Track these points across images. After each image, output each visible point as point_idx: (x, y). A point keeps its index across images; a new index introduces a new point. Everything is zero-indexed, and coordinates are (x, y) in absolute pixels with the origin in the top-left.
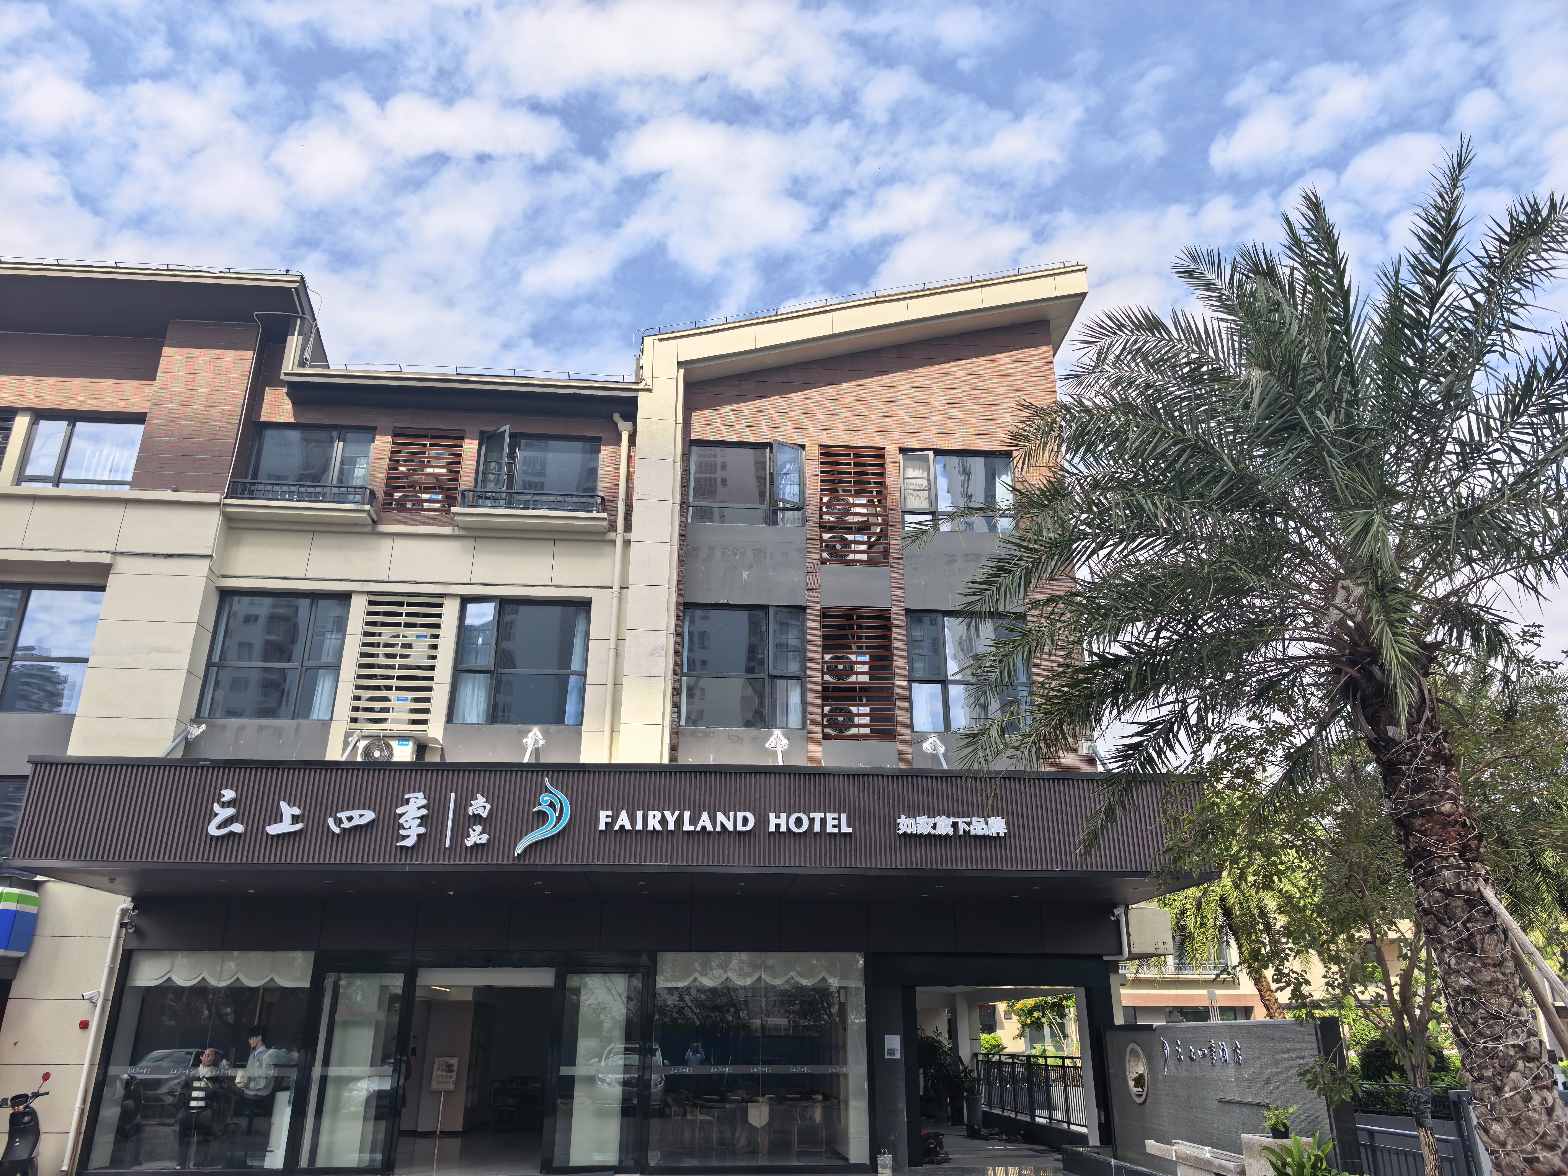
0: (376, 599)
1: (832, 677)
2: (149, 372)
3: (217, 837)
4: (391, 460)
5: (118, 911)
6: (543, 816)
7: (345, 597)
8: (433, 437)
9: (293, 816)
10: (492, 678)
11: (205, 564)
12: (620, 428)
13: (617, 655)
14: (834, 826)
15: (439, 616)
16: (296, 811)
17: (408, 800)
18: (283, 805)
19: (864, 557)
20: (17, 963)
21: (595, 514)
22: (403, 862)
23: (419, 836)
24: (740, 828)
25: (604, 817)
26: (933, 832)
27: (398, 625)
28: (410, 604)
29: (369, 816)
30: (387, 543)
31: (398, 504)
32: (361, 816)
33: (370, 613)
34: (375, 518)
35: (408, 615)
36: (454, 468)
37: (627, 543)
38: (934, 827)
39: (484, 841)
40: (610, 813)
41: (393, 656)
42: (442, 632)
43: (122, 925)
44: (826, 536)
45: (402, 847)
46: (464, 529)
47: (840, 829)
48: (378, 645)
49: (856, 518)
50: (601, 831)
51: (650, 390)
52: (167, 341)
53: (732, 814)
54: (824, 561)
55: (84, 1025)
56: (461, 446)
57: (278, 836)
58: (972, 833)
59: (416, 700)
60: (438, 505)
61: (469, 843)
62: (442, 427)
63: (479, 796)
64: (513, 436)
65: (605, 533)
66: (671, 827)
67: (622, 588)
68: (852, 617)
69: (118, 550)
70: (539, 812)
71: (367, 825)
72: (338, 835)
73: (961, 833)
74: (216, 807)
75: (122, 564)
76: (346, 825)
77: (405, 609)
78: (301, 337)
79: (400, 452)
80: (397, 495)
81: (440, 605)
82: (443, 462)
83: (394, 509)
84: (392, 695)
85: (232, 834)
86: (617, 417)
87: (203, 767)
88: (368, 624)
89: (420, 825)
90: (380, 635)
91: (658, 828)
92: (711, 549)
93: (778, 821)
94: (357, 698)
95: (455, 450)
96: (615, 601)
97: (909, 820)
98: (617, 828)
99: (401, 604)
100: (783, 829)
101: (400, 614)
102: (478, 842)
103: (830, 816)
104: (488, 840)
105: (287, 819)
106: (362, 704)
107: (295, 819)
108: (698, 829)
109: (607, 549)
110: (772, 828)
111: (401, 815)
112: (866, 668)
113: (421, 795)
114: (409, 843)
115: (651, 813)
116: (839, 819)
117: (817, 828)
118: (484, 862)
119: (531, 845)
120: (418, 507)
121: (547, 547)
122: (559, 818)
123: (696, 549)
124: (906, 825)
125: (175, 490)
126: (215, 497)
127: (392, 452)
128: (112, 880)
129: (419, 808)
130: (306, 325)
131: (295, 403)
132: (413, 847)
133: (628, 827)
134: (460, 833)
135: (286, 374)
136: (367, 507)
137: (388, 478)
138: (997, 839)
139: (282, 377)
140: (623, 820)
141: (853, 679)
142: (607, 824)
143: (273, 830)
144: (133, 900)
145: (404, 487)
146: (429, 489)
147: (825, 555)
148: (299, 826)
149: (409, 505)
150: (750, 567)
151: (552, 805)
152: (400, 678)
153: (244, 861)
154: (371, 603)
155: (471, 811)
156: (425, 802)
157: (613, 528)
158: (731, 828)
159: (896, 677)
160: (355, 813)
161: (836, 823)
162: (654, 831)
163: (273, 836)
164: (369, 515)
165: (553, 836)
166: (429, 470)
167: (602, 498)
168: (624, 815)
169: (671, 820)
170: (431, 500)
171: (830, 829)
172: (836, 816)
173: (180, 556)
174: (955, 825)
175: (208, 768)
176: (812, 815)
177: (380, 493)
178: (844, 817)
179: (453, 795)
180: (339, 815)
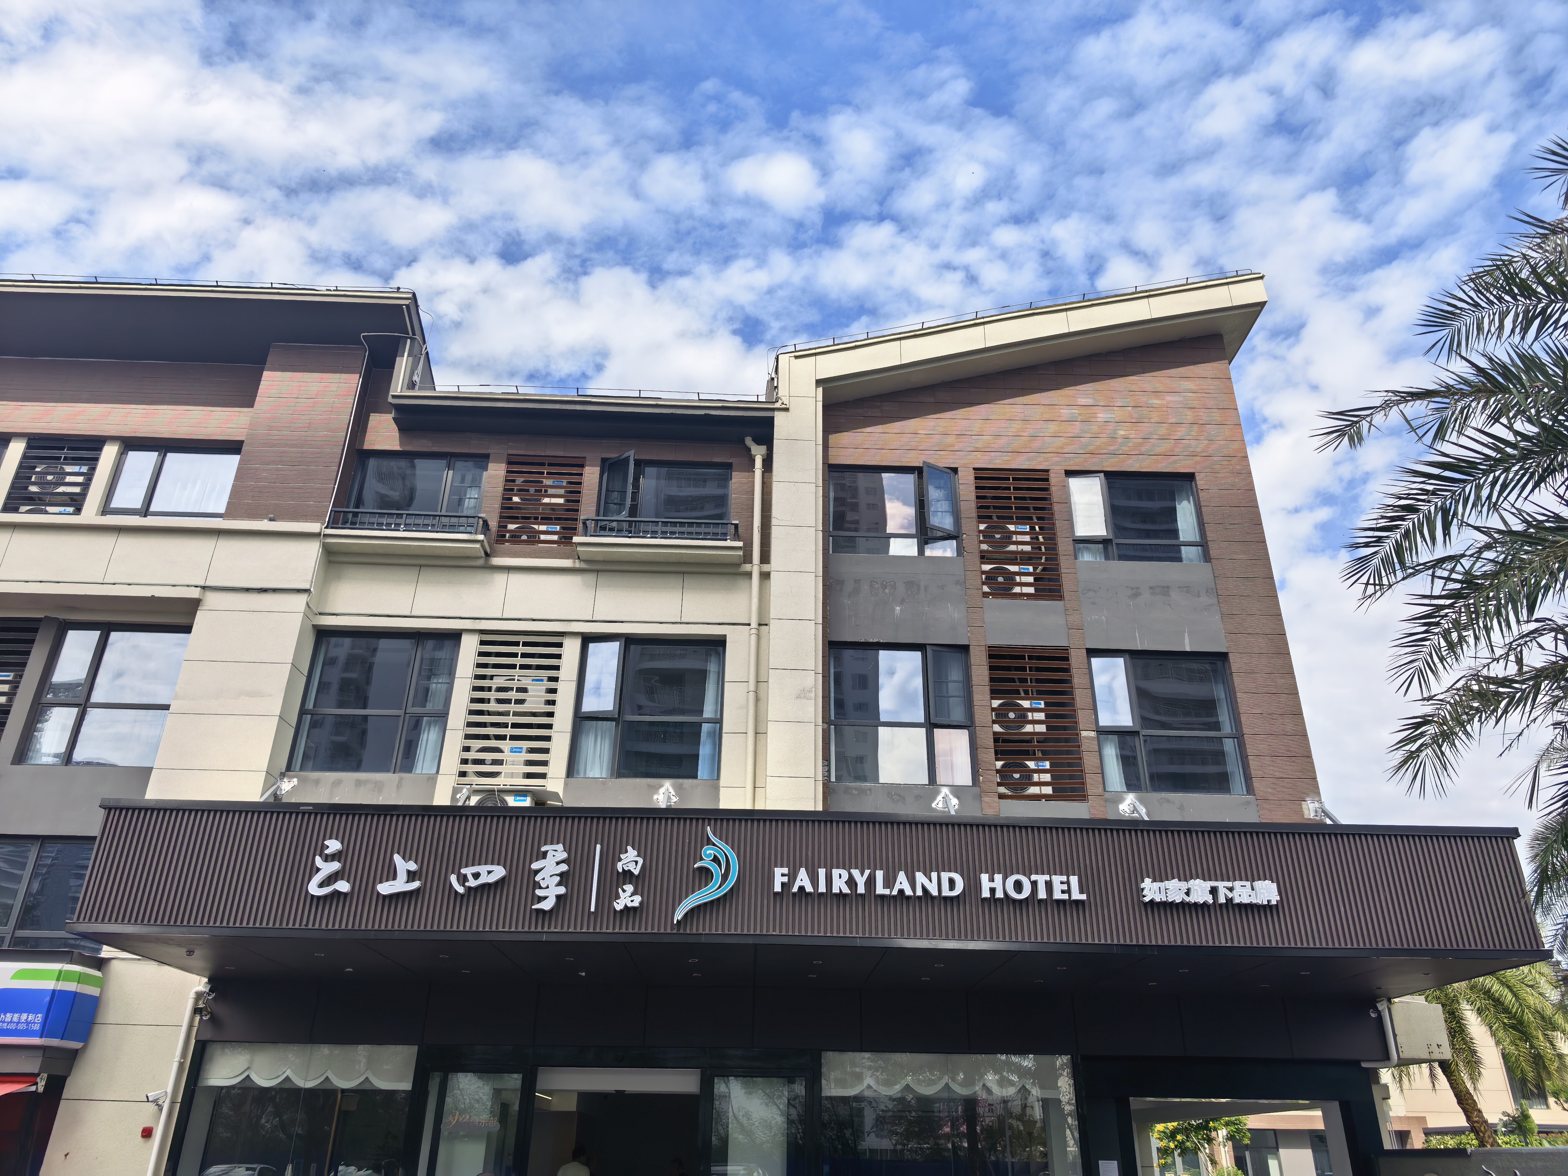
0: (488, 638)
1: (1001, 726)
2: (247, 399)
3: (319, 898)
4: (505, 490)
5: (192, 995)
6: (706, 873)
7: (455, 636)
8: (550, 465)
9: (409, 872)
10: (617, 725)
11: (303, 599)
12: (753, 452)
13: (757, 700)
14: (1063, 892)
15: (559, 656)
16: (413, 866)
17: (545, 853)
18: (397, 858)
19: (1031, 590)
20: (73, 1056)
21: (729, 543)
22: (539, 929)
23: (558, 897)
24: (946, 892)
25: (779, 876)
26: (1187, 899)
27: (513, 667)
28: (525, 644)
29: (499, 872)
30: (500, 579)
31: (512, 536)
32: (489, 872)
33: (481, 654)
34: (488, 550)
35: (524, 655)
36: (573, 497)
37: (765, 576)
38: (1188, 893)
39: (636, 904)
40: (785, 870)
41: (508, 701)
42: (562, 674)
43: (196, 1011)
44: (987, 567)
45: (538, 910)
46: (585, 561)
47: (1070, 896)
48: (489, 689)
49: (1020, 547)
50: (776, 894)
51: (787, 410)
52: (268, 365)
53: (934, 875)
54: (986, 595)
55: (147, 1133)
56: (581, 475)
57: (391, 896)
58: (1237, 900)
59: (532, 751)
60: (555, 538)
61: (619, 906)
62: (561, 454)
63: (629, 848)
64: (638, 463)
65: (739, 565)
66: (861, 890)
67: (760, 625)
68: (1023, 657)
69: (208, 584)
70: (701, 869)
71: (497, 883)
72: (462, 896)
73: (1222, 900)
74: (319, 861)
75: (212, 600)
76: (472, 883)
77: (520, 649)
78: (411, 359)
79: (514, 481)
80: (512, 527)
81: (560, 645)
82: (562, 492)
83: (507, 541)
84: (506, 745)
85: (337, 894)
86: (749, 441)
87: (304, 813)
88: (479, 666)
89: (559, 884)
90: (492, 677)
91: (846, 890)
92: (857, 581)
93: (992, 885)
94: (467, 749)
95: (575, 479)
96: (753, 638)
97: (1156, 885)
98: (795, 889)
99: (516, 644)
100: (999, 894)
101: (515, 655)
102: (630, 905)
103: (1057, 879)
104: (641, 903)
105: (402, 875)
106: (472, 755)
107: (411, 876)
108: (895, 892)
109: (742, 582)
110: (986, 894)
111: (537, 872)
112: (1041, 716)
113: (560, 847)
114: (547, 905)
115: (835, 872)
116: (1068, 883)
117: (1042, 894)
118: (636, 931)
119: (692, 910)
120: (534, 538)
121: (676, 581)
122: (725, 877)
123: (841, 582)
124: (1151, 890)
125: (271, 520)
126: (314, 527)
127: (507, 481)
128: (190, 953)
129: (558, 863)
130: (416, 345)
131: (401, 429)
132: (551, 910)
133: (809, 889)
134: (608, 893)
135: (394, 397)
136: (481, 537)
137: (502, 508)
138: (1267, 908)
139: (390, 400)
140: (803, 879)
141: (1029, 728)
142: (783, 884)
143: (385, 888)
144: (210, 981)
145: (517, 518)
146: (546, 520)
147: (986, 589)
148: (416, 885)
149: (524, 537)
150: (902, 602)
151: (716, 860)
152: (515, 726)
153: (350, 927)
154: (483, 643)
155: (620, 867)
156: (565, 855)
157: (747, 558)
158: (935, 893)
159: (1081, 726)
160: (483, 869)
161: (1065, 887)
162: (841, 895)
163: (384, 897)
164: (483, 546)
165: (718, 899)
166: (546, 500)
167: (736, 526)
168: (803, 874)
169: (861, 881)
170: (549, 533)
171: (1058, 895)
172: (1064, 878)
173: (275, 590)
174: (1214, 891)
175: (310, 814)
176: (1034, 877)
177: (493, 524)
178: (1074, 880)
179: (598, 847)
180: (463, 871)
